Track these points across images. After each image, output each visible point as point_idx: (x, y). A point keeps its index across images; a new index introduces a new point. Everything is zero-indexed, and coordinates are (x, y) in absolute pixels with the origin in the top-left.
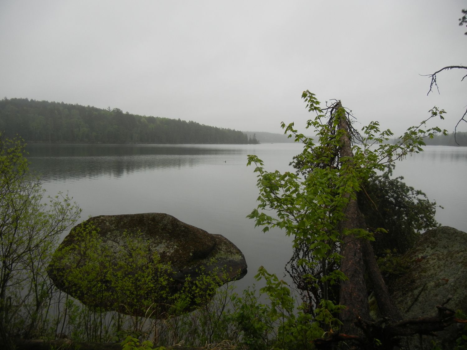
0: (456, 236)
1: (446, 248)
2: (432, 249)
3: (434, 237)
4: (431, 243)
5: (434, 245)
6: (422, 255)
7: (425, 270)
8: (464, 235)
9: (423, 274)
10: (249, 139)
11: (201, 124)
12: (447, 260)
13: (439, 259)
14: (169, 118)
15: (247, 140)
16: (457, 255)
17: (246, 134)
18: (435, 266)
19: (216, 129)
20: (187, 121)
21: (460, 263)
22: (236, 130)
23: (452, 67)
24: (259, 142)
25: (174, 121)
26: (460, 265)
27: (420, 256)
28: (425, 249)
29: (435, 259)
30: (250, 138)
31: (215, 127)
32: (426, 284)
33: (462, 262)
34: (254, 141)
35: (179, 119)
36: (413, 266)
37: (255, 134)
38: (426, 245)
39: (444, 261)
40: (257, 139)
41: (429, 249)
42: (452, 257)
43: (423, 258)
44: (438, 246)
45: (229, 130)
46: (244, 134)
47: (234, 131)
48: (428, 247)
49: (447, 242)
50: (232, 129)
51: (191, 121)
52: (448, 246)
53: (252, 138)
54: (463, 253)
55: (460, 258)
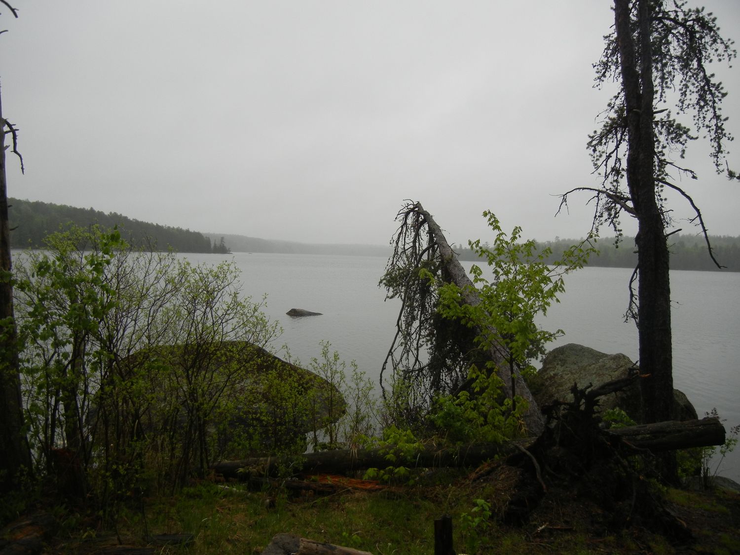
0: (583, 352)
1: (575, 364)
2: (562, 366)
3: (562, 354)
4: (560, 360)
5: (564, 362)
6: (554, 373)
7: (561, 385)
8: (591, 351)
9: (561, 388)
10: (212, 246)
11: (131, 217)
12: (581, 373)
13: (572, 373)
14: (73, 206)
15: (210, 247)
16: (590, 368)
17: (208, 236)
18: (570, 379)
19: (158, 228)
20: (107, 213)
21: (593, 374)
22: (191, 230)
23: (584, 189)
24: (230, 251)
25: (82, 211)
26: (594, 375)
27: (552, 373)
28: (555, 367)
29: (568, 374)
30: (215, 244)
31: (155, 225)
32: (565, 396)
33: (595, 373)
34: (221, 249)
35: (92, 208)
36: (548, 383)
37: (222, 238)
38: (555, 363)
39: (578, 375)
40: (227, 245)
41: (559, 367)
42: (584, 370)
43: (555, 375)
44: (567, 363)
45: (179, 231)
46: (205, 236)
47: (188, 231)
48: (558, 364)
49: (576, 358)
50: (184, 228)
51: (113, 213)
52: (577, 362)
53: (218, 243)
54: (594, 365)
55: (593, 370)
